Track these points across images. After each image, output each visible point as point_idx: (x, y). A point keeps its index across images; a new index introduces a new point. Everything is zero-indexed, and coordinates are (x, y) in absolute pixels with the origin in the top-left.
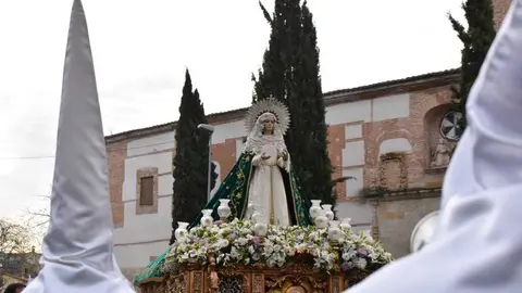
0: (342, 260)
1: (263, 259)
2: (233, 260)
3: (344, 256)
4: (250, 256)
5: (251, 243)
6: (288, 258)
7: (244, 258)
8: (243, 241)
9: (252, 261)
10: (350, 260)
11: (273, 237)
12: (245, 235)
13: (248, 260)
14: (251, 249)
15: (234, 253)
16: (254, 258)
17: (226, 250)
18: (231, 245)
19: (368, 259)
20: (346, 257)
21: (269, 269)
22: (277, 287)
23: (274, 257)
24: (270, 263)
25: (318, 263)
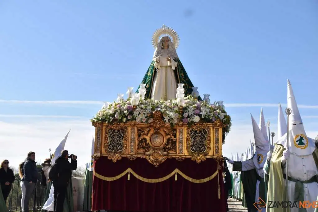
0: (183, 117)
1: (134, 119)
3: (184, 115)
4: (126, 117)
5: (127, 109)
7: (123, 117)
8: (123, 108)
9: (127, 120)
10: (188, 117)
12: (124, 105)
13: (124, 120)
14: (126, 112)
16: (128, 118)
19: (200, 116)
20: (186, 115)
21: (138, 124)
22: (144, 134)
23: (140, 116)
24: (138, 120)
25: (166, 119)
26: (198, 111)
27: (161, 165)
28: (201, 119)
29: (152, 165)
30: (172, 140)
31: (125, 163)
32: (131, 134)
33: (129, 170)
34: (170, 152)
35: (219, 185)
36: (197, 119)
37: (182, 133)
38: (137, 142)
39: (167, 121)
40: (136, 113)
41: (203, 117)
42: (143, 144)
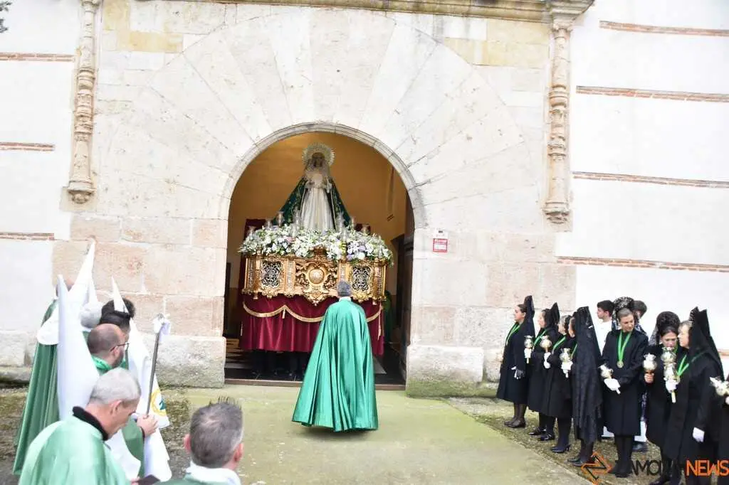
0: (347, 254)
1: (294, 252)
2: (272, 252)
3: (348, 251)
4: (285, 250)
5: (285, 241)
6: (309, 252)
7: (281, 251)
8: (281, 240)
9: (286, 253)
10: (353, 253)
11: (301, 238)
12: (282, 236)
13: (283, 252)
14: (285, 245)
15: (275, 248)
16: (287, 251)
17: (270, 245)
18: (272, 242)
19: (366, 253)
20: (350, 251)
21: (298, 258)
22: (303, 269)
23: (301, 250)
24: (298, 254)
25: (330, 255)
26: (362, 248)
27: (321, 303)
28: (366, 256)
29: (310, 303)
30: (333, 277)
31: (281, 299)
32: (288, 268)
33: (285, 308)
34: (331, 289)
35: (380, 326)
36: (361, 256)
37: (345, 270)
38: (295, 278)
39: (330, 257)
40: (295, 247)
41: (368, 255)
42: (301, 280)
